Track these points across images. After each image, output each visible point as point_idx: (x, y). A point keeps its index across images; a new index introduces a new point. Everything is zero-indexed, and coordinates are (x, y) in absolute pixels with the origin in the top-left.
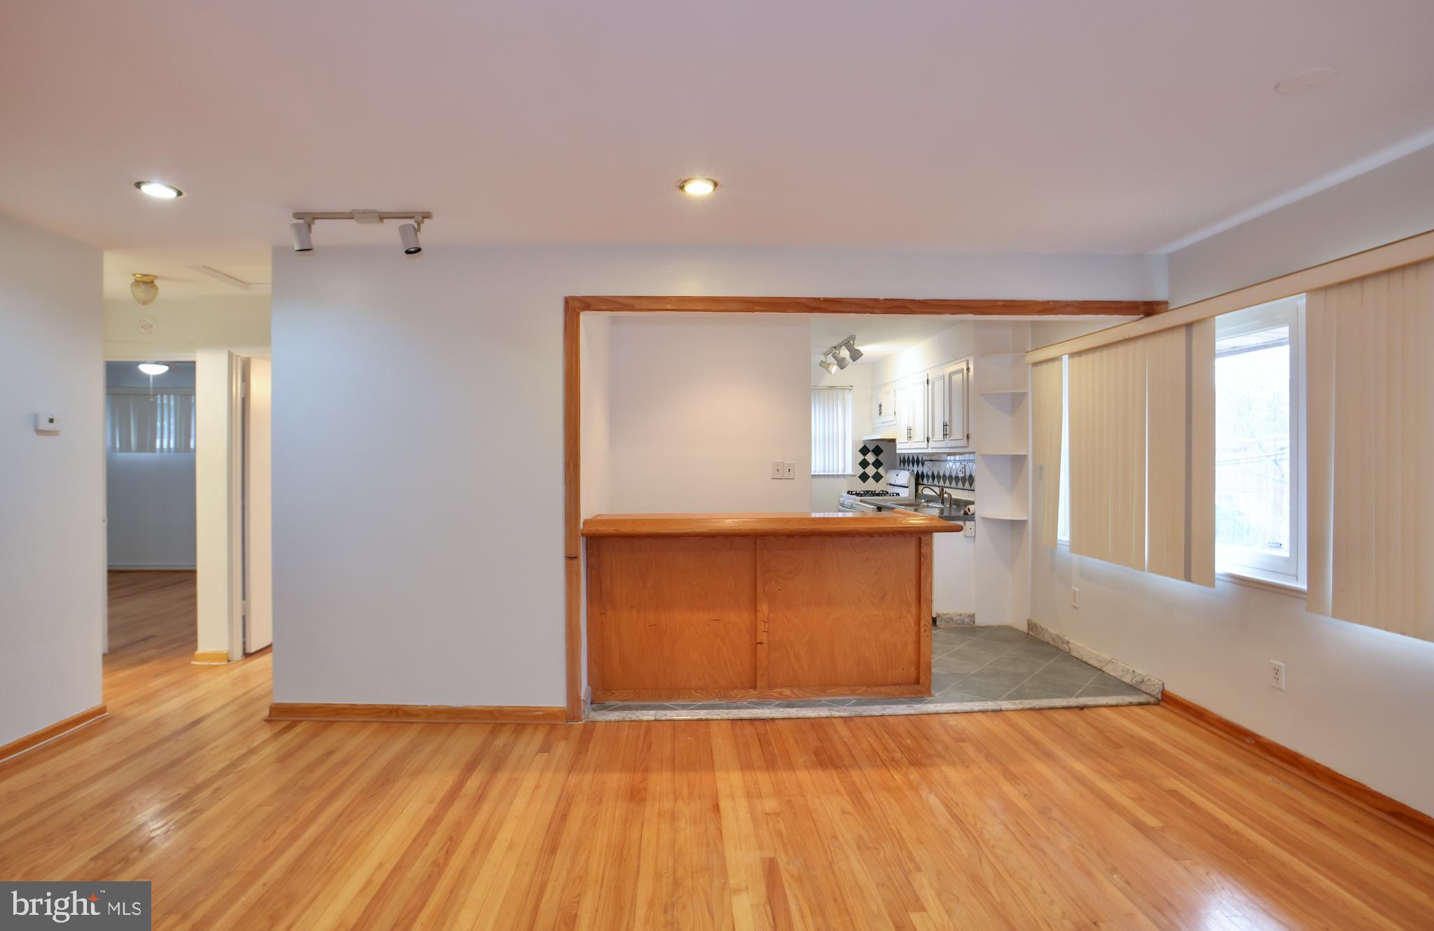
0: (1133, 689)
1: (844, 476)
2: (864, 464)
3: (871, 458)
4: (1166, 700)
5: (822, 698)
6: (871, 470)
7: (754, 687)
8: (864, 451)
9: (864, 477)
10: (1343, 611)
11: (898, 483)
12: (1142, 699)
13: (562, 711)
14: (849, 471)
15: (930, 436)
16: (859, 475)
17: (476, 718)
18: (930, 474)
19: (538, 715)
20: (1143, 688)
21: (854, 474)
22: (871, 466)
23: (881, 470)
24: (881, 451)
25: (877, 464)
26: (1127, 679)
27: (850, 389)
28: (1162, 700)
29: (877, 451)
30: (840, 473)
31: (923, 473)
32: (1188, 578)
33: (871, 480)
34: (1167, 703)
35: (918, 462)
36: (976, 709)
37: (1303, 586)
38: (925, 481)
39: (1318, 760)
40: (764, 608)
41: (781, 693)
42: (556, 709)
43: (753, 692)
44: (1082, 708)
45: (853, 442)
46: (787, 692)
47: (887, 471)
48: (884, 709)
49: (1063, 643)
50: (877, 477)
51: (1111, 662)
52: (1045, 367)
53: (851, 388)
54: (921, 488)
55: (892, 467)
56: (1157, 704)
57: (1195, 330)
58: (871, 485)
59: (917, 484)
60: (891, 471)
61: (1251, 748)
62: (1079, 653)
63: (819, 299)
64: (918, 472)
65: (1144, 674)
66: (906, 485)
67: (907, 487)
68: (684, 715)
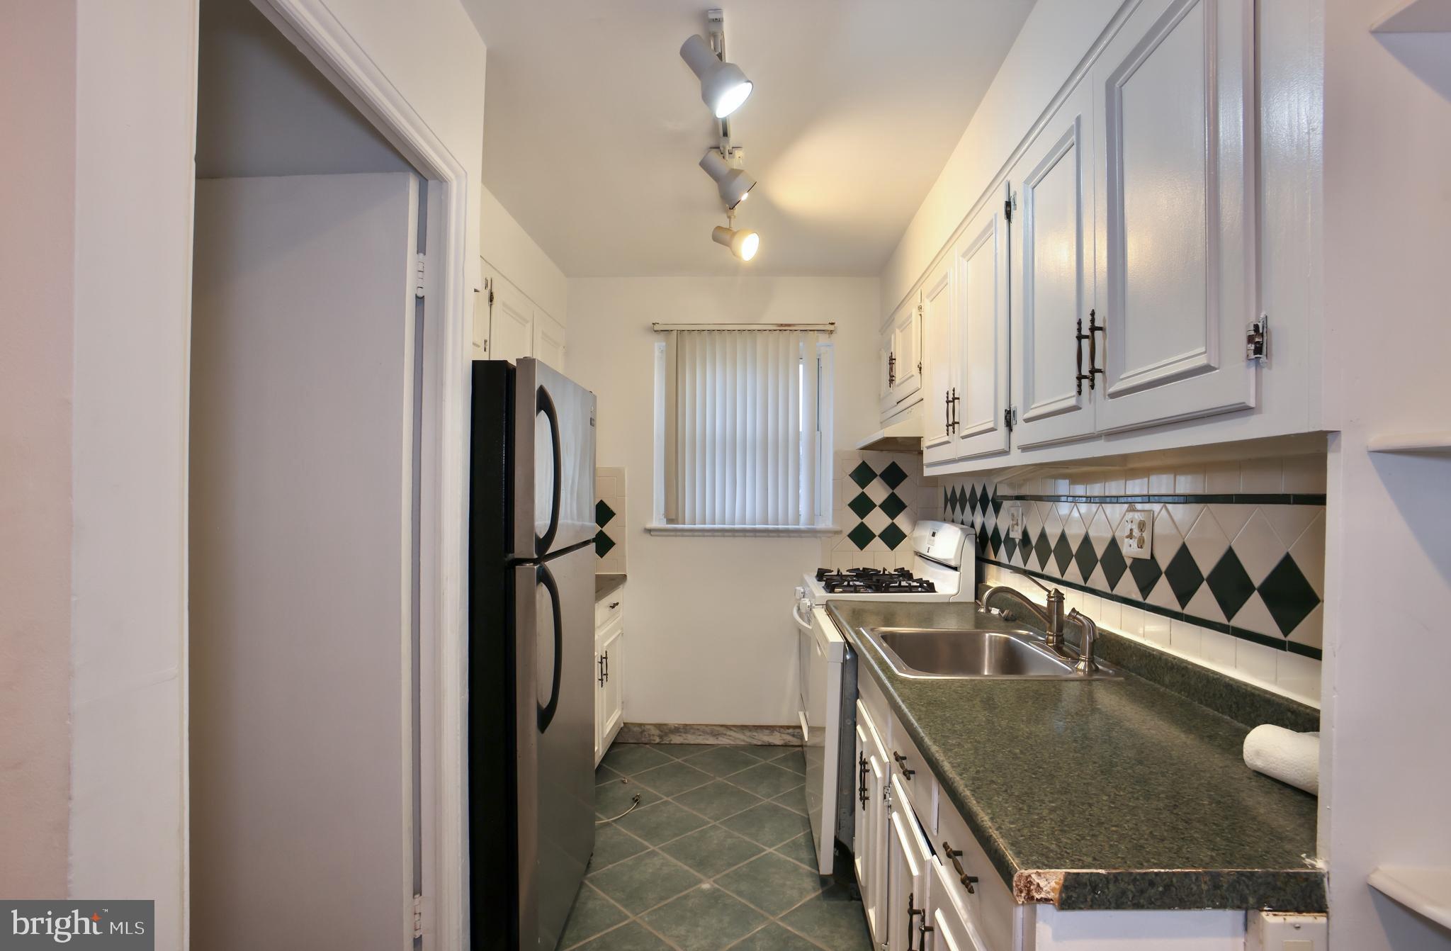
1: (813, 533)
2: (862, 506)
3: (877, 492)
6: (877, 521)
8: (863, 475)
9: (861, 537)
11: (936, 553)
14: (826, 522)
15: (1017, 403)
16: (848, 533)
18: (1016, 535)
21: (838, 528)
22: (877, 511)
23: (902, 522)
24: (903, 476)
25: (893, 506)
27: (831, 332)
29: (893, 476)
30: (802, 526)
31: (996, 530)
33: (877, 544)
35: (984, 501)
38: (1003, 556)
45: (836, 454)
47: (915, 523)
50: (893, 537)
53: (831, 327)
54: (991, 570)
55: (928, 515)
58: (879, 557)
59: (981, 561)
60: (920, 522)
64: (983, 527)
66: (953, 564)
67: (955, 569)
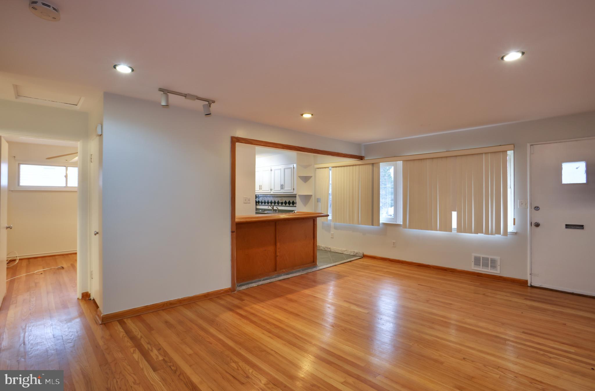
0: (354, 256)
4: (364, 256)
5: (293, 271)
7: (276, 270)
10: (410, 227)
12: (359, 257)
13: (230, 289)
15: (272, 188)
17: (199, 299)
19: (222, 292)
20: (357, 255)
26: (352, 254)
28: (363, 257)
32: (373, 225)
34: (364, 257)
36: (331, 266)
37: (402, 223)
39: (403, 260)
40: (278, 244)
41: (283, 271)
42: (228, 289)
43: (276, 272)
44: (351, 261)
46: (284, 270)
48: (312, 270)
49: (328, 249)
51: (346, 250)
52: (320, 169)
56: (362, 258)
57: (374, 165)
61: (388, 262)
62: (334, 250)
63: (300, 147)
65: (357, 251)
68: (254, 285)
